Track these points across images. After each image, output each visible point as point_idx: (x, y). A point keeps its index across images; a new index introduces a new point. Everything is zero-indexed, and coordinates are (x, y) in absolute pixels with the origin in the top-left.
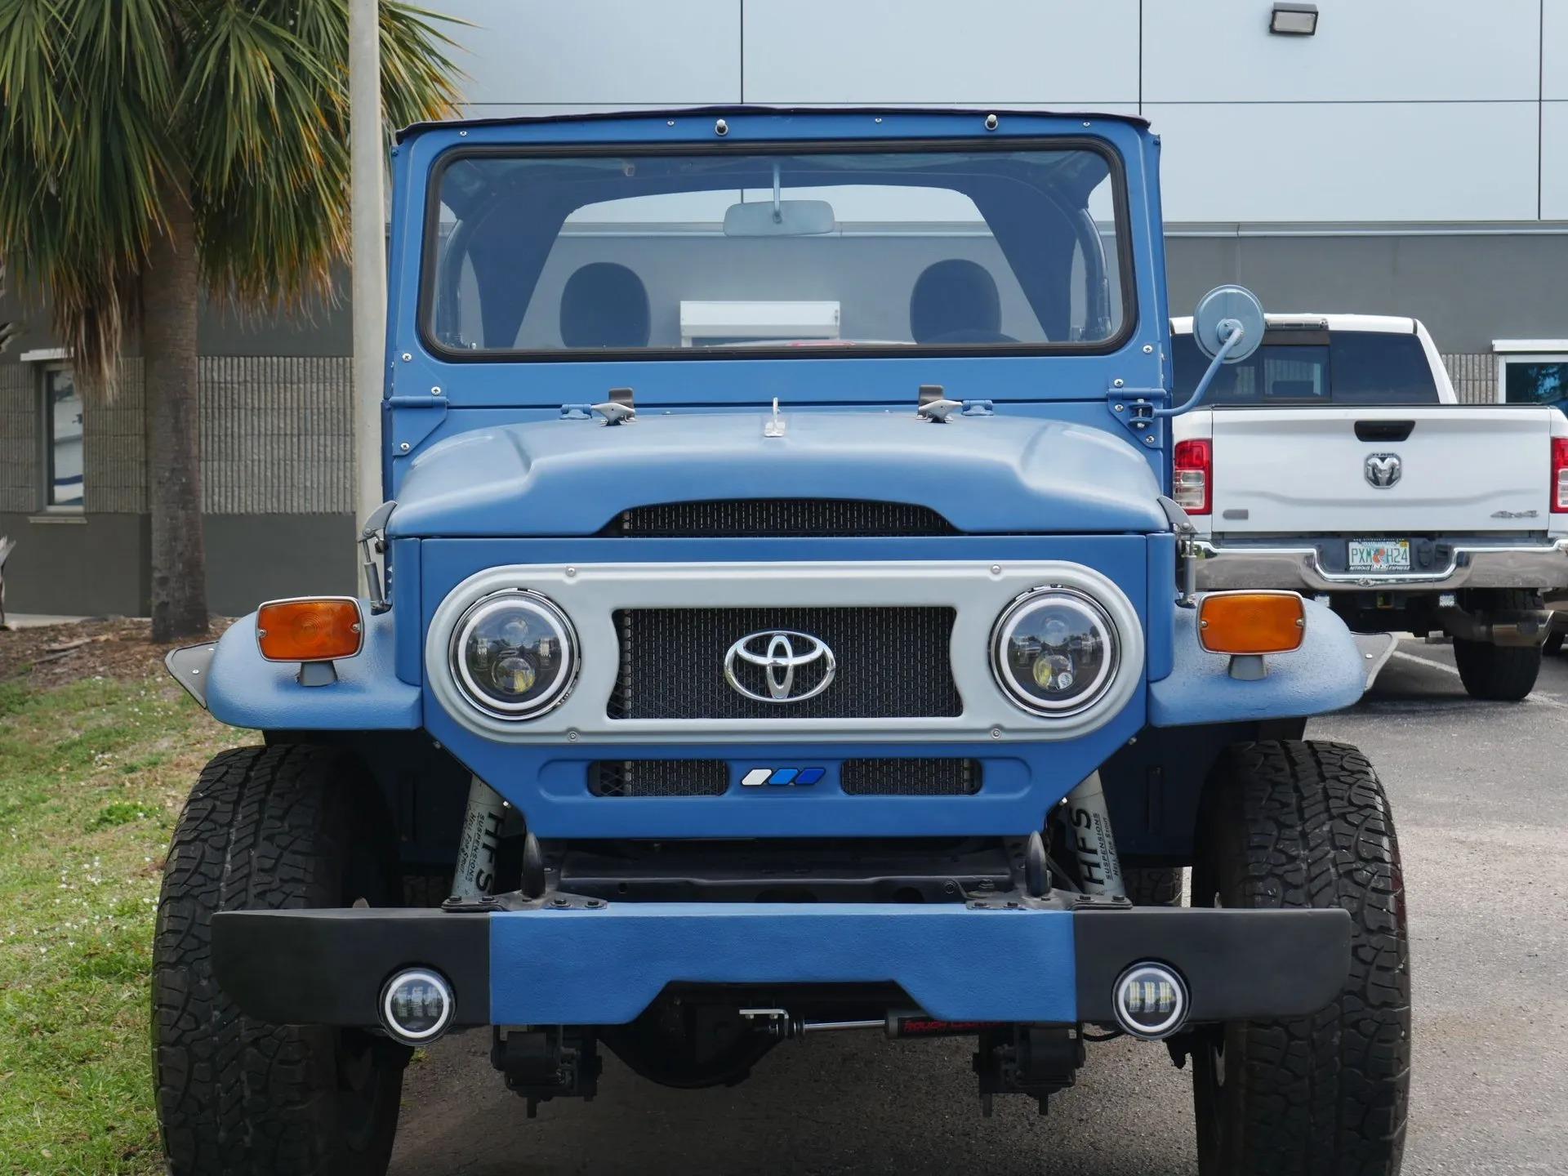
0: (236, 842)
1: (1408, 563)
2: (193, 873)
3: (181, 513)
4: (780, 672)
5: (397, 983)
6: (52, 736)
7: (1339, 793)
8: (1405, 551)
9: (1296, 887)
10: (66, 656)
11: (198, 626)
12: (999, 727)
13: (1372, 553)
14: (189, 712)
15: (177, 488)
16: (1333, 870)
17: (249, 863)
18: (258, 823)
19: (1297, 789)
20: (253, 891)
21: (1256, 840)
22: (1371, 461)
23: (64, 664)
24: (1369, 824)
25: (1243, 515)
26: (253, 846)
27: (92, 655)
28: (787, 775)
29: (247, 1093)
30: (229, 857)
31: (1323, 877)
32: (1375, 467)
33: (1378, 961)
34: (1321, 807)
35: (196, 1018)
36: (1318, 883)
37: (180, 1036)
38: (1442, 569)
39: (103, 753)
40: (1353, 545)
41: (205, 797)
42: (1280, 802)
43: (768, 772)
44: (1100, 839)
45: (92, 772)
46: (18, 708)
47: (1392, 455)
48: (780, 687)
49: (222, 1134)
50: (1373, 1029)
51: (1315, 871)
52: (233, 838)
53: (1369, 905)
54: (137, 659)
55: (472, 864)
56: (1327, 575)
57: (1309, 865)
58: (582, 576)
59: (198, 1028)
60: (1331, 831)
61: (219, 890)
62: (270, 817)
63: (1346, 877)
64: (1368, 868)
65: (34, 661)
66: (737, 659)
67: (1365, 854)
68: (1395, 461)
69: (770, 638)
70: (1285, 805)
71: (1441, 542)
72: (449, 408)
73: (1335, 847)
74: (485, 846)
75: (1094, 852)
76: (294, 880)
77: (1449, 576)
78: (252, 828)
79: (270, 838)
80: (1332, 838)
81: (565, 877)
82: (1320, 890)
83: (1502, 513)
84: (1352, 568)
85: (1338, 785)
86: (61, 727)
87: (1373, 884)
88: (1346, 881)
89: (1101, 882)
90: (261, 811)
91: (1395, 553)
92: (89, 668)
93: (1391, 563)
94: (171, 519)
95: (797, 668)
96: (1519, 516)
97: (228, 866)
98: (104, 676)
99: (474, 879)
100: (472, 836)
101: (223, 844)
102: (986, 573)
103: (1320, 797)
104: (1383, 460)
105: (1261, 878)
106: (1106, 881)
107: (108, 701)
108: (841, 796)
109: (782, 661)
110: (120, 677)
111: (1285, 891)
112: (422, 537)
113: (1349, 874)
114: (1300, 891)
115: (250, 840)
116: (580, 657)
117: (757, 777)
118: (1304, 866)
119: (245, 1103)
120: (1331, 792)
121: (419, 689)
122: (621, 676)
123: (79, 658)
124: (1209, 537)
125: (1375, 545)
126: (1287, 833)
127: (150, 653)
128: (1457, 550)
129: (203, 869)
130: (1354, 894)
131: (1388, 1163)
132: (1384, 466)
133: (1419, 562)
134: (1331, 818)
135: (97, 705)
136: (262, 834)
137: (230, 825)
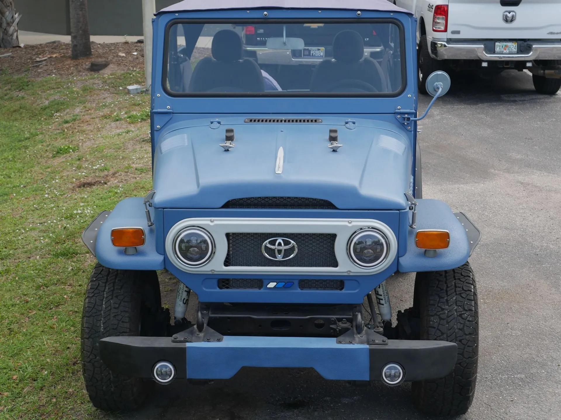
0: (106, 298)
1: (516, 50)
2: (93, 308)
3: (80, 13)
4: (280, 251)
5: (158, 365)
6: (39, 102)
7: (460, 285)
8: (515, 46)
9: (443, 319)
10: (42, 64)
11: (88, 53)
12: (350, 271)
13: (504, 46)
14: (86, 95)
15: (79, 3)
16: (456, 313)
17: (110, 305)
18: (113, 291)
19: (446, 283)
20: (112, 315)
21: (432, 302)
22: (505, 14)
23: (41, 68)
24: (468, 297)
25: (458, 32)
26: (112, 299)
27: (51, 65)
28: (281, 284)
29: (112, 377)
30: (104, 303)
31: (453, 316)
32: (506, 16)
33: (468, 344)
34: (453, 290)
35: (95, 355)
36: (451, 318)
37: (90, 360)
38: (528, 53)
39: (56, 112)
40: (497, 44)
41: (96, 280)
42: (440, 288)
43: (276, 283)
44: (383, 291)
45: (53, 122)
46: (26, 88)
47: (513, 11)
48: (280, 256)
49: (104, 388)
50: (465, 365)
51: (450, 314)
52: (105, 296)
53: (466, 326)
54: (67, 67)
55: (182, 297)
56: (487, 55)
57: (448, 312)
58: (216, 222)
59: (96, 358)
60: (456, 299)
61: (101, 314)
62: (117, 289)
63: (460, 316)
64: (467, 313)
65: (30, 66)
66: (266, 247)
67: (466, 308)
68: (514, 14)
69: (276, 240)
70: (442, 290)
71: (529, 43)
72: (173, 113)
73: (457, 306)
74: (186, 291)
75: (381, 295)
76: (125, 311)
77: (530, 56)
78: (111, 293)
79: (117, 297)
80: (456, 302)
81: (211, 314)
82: (451, 321)
83: (551, 32)
84: (496, 52)
85: (460, 282)
86: (41, 98)
87: (468, 319)
88: (460, 318)
89: (383, 305)
90: (114, 286)
91: (512, 46)
92: (50, 70)
93: (510, 50)
94: (77, 15)
95: (285, 250)
96: (557, 33)
97: (104, 306)
98: (55, 74)
99: (182, 301)
100: (181, 288)
101: (102, 298)
102: (347, 224)
103: (453, 287)
104: (509, 13)
105: (432, 316)
106: (385, 304)
107: (58, 87)
108: (299, 290)
109: (280, 248)
110: (61, 75)
111: (440, 320)
112: (164, 208)
113: (460, 315)
114: (445, 321)
115: (110, 297)
116: (215, 247)
117: (272, 285)
118: (446, 312)
119: (111, 379)
120: (457, 285)
121: (163, 256)
122: (229, 251)
123: (46, 65)
124: (446, 40)
125: (505, 44)
126: (442, 300)
127: (71, 65)
128: (534, 46)
129: (96, 307)
130: (462, 322)
131: (468, 402)
132: (510, 15)
133: (520, 50)
134: (456, 294)
135: (54, 88)
136: (115, 295)
137: (104, 291)
